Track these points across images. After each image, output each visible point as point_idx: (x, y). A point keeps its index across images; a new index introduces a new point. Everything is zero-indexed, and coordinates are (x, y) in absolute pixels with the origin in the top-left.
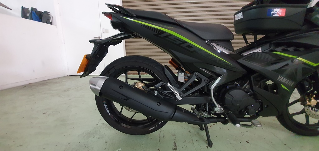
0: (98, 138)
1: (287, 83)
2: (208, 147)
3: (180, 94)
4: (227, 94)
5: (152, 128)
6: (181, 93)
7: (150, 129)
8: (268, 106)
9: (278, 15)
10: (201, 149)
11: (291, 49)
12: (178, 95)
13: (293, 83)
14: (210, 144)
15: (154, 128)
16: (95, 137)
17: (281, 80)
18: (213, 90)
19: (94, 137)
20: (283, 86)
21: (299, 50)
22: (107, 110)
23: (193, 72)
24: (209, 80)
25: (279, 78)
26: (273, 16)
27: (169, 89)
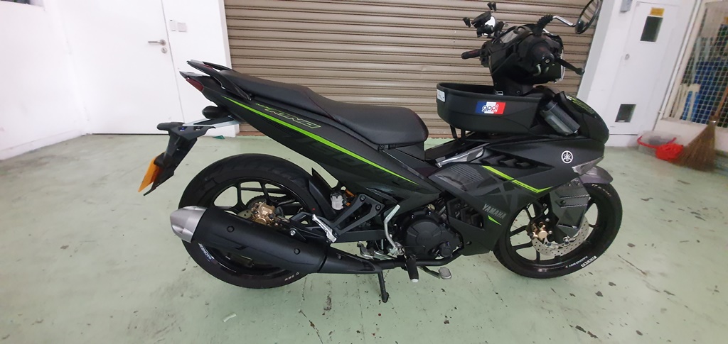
0: (191, 297)
1: (496, 214)
2: (382, 302)
3: (333, 233)
4: (410, 228)
5: (290, 278)
6: (336, 229)
7: (286, 279)
8: (471, 243)
9: (493, 113)
10: (370, 307)
11: (509, 162)
12: (331, 234)
13: (505, 215)
14: (385, 297)
15: (293, 276)
16: (184, 295)
17: (488, 210)
18: (388, 223)
19: (182, 296)
20: (490, 218)
21: (521, 166)
22: (205, 252)
23: (358, 194)
24: (383, 206)
25: (485, 207)
26: (485, 112)
27: (315, 224)
